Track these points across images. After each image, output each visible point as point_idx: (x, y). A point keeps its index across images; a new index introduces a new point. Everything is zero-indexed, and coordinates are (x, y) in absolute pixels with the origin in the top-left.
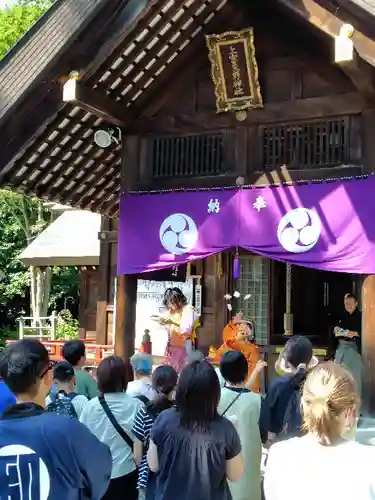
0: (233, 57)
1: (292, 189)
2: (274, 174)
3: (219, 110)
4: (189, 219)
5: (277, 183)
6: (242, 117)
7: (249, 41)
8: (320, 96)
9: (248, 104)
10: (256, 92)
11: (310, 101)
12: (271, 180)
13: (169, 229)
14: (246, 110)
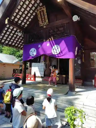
0: (42, 14)
1: (53, 41)
2: (50, 38)
3: (40, 26)
4: (35, 49)
5: (51, 40)
6: (45, 27)
7: (44, 9)
8: (60, 20)
9: (46, 24)
10: (47, 21)
11: (58, 21)
12: (49, 40)
13: (31, 51)
14: (45, 25)
